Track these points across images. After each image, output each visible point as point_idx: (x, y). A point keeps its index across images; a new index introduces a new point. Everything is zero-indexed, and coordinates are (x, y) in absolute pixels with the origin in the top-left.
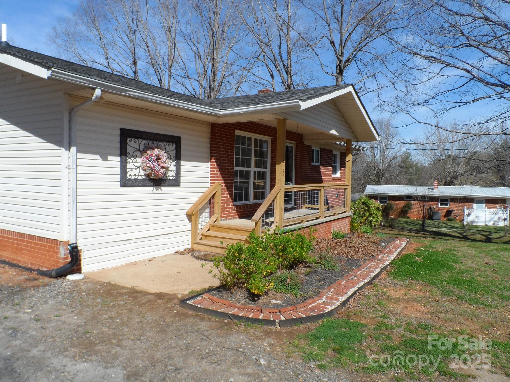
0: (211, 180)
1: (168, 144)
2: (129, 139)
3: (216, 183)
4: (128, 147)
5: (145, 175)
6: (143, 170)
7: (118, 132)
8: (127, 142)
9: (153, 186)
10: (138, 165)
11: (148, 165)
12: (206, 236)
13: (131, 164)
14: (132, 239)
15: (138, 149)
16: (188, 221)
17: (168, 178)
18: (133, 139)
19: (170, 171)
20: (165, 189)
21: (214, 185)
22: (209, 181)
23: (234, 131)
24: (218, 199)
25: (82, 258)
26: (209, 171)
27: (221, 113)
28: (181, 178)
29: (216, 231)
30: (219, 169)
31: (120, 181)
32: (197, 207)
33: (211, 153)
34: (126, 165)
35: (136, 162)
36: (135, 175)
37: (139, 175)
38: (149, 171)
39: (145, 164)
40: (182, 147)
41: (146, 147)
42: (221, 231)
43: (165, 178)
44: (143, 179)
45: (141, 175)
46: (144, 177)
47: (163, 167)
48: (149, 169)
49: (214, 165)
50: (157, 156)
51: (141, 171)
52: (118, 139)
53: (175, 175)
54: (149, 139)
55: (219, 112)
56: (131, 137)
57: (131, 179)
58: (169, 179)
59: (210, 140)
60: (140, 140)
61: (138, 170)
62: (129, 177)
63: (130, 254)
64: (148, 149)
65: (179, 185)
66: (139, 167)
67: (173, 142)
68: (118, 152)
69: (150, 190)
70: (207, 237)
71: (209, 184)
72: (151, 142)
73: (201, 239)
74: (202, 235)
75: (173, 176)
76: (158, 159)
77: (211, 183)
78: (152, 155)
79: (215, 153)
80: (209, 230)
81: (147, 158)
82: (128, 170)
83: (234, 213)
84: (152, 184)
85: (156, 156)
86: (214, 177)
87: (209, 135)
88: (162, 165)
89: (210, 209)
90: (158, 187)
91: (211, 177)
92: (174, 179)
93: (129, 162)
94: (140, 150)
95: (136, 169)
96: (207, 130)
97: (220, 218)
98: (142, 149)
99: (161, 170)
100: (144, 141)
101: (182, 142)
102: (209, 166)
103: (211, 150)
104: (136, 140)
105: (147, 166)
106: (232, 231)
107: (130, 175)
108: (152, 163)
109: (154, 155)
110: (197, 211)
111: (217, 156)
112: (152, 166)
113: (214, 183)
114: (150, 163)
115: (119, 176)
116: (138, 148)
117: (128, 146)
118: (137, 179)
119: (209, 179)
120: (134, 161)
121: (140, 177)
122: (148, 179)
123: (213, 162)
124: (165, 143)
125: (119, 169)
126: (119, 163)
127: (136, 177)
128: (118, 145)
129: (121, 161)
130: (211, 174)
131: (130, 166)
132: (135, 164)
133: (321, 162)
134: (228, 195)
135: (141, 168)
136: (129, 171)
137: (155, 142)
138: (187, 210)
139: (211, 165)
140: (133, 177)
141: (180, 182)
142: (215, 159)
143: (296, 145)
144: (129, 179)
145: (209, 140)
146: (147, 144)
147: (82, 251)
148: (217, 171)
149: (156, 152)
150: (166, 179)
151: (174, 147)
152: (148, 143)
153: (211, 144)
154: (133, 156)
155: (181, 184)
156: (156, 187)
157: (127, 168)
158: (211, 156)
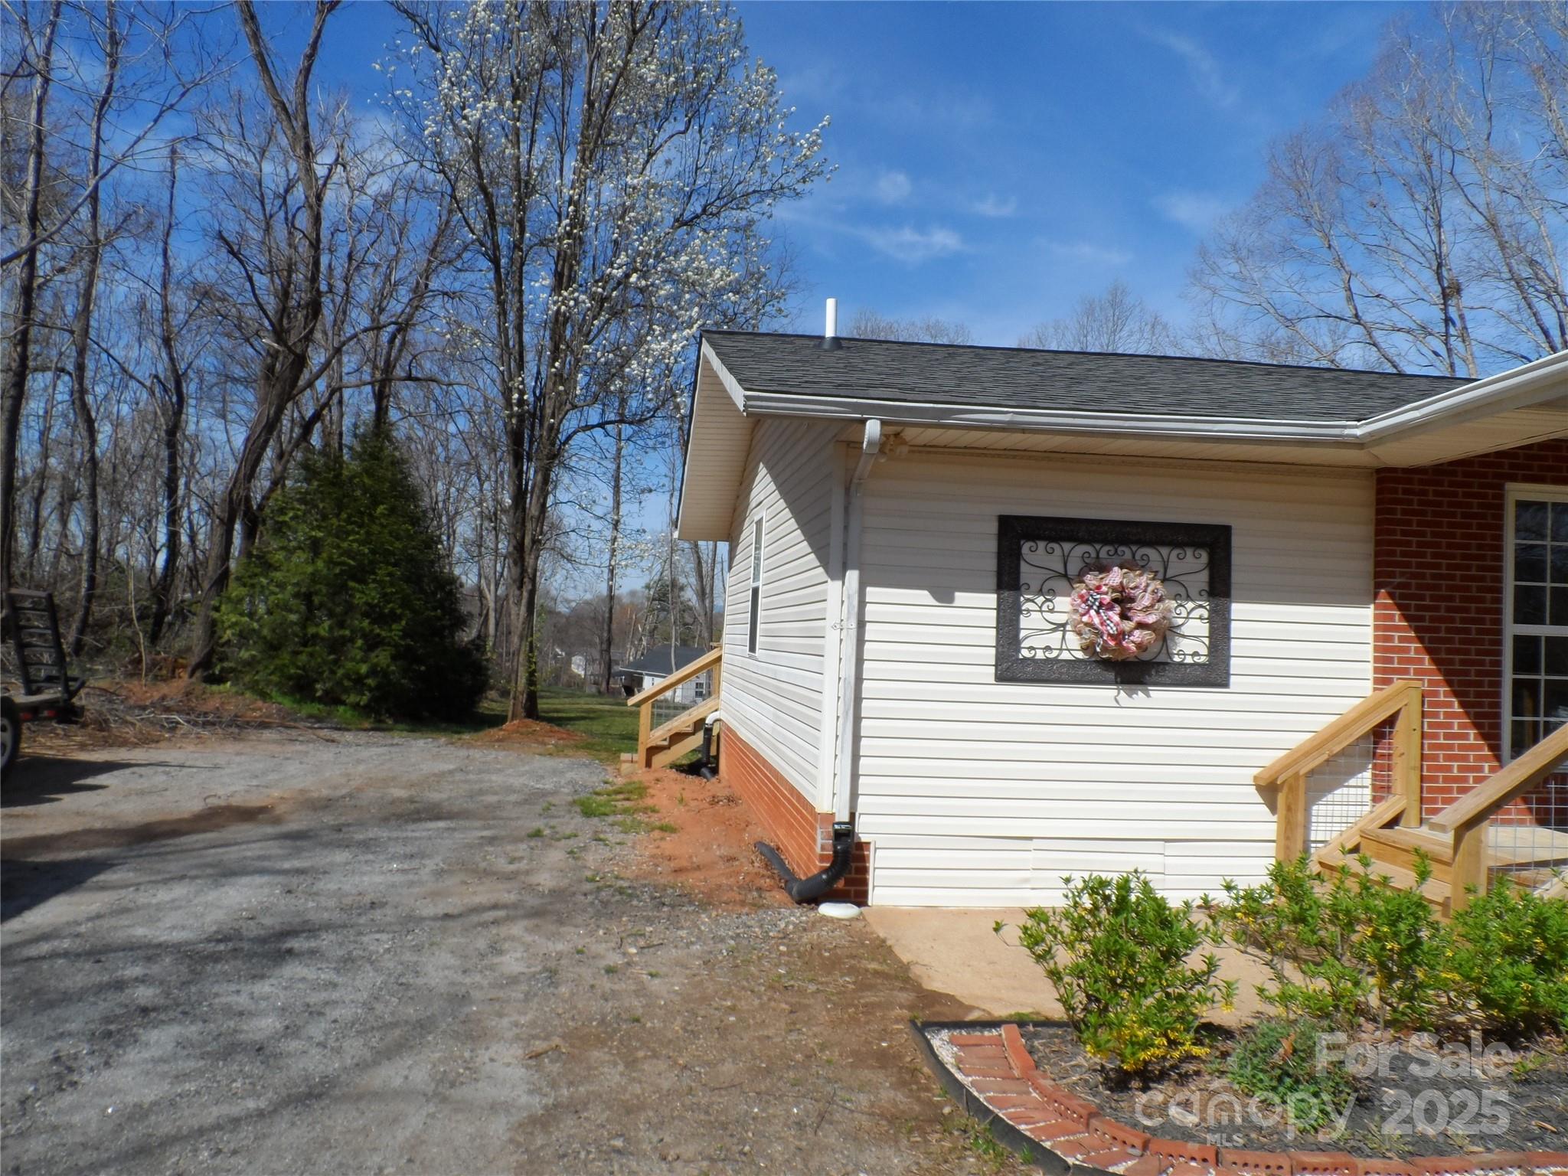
0: (1376, 670)
1: (1175, 552)
2: (1026, 547)
3: (1398, 683)
4: (1024, 567)
5: (1084, 649)
6: (1076, 634)
7: (993, 528)
8: (1020, 554)
9: (1116, 683)
10: (1061, 618)
11: (1085, 619)
13: (1036, 615)
15: (1061, 570)
16: (1265, 808)
17: (1177, 659)
18: (1041, 544)
19: (1184, 636)
20: (1160, 695)
21: (1388, 690)
22: (1371, 675)
23: (1501, 487)
24: (1404, 742)
25: (871, 865)
26: (1371, 640)
28: (1234, 661)
29: (1378, 856)
30: (1417, 630)
31: (996, 666)
32: (1296, 761)
33: (1377, 575)
34: (1018, 621)
35: (1051, 611)
36: (1048, 648)
37: (1061, 650)
38: (1088, 635)
39: (1079, 617)
40: (1236, 559)
41: (1085, 564)
43: (1162, 658)
44: (1078, 660)
45: (1069, 650)
46: (1080, 655)
47: (1141, 626)
48: (1089, 629)
49: (1391, 618)
50: (1121, 588)
51: (1070, 636)
52: (992, 546)
53: (1204, 651)
54: (1098, 542)
55: (1347, 431)
56: (1034, 537)
57: (1033, 659)
58: (1181, 664)
59: (1371, 529)
60: (1067, 546)
61: (1059, 634)
62: (1025, 653)
64: (1092, 571)
65: (1226, 685)
66: (1064, 625)
67: (1197, 545)
68: (992, 581)
69: (1107, 694)
70: (1334, 874)
71: (1370, 684)
72: (1106, 548)
75: (1196, 654)
76: (1123, 600)
77: (1376, 681)
78: (1099, 587)
79: (1392, 575)
80: (1355, 850)
81: (1083, 596)
82: (1023, 634)
84: (1111, 675)
85: (1114, 590)
86: (1390, 660)
87: (1369, 513)
88: (1139, 617)
89: (1374, 775)
90: (1133, 687)
91: (1377, 660)
92: (1201, 665)
93: (1028, 611)
94: (1065, 576)
95: (1054, 630)
96: (1359, 494)
97: (1412, 815)
98: (1073, 570)
99: (1137, 633)
100: (1081, 549)
101: (1236, 541)
102: (1371, 622)
103: (1377, 564)
104: (1053, 545)
105: (1083, 621)
107: (1031, 648)
108: (1098, 612)
109: (1104, 589)
110: (1296, 776)
111: (1399, 586)
112: (1097, 621)
113: (1388, 682)
114: (1092, 612)
115: (993, 651)
116: (1059, 568)
117: (1022, 563)
118: (1056, 660)
119: (1370, 666)
120: (1045, 608)
121: (1065, 656)
122: (1096, 662)
123: (1385, 607)
124: (1165, 551)
125: (992, 632)
126: (994, 613)
127: (1054, 654)
128: (992, 564)
129: (1000, 609)
130: (1377, 649)
131: (1030, 622)
132: (1048, 616)
134: (1473, 731)
135: (1068, 627)
136: (1026, 637)
137: (1121, 549)
138: (1257, 771)
139: (1377, 617)
140: (1040, 655)
141: (1228, 674)
142: (1391, 596)
144: (1025, 659)
145: (1367, 530)
146: (1093, 555)
147: (872, 847)
148: (1405, 639)
149: (1115, 577)
150: (1166, 663)
151: (1204, 560)
152: (1098, 553)
153: (1378, 543)
154: (1040, 592)
155: (1233, 679)
156: (1126, 687)
157: (1018, 630)
158: (1378, 586)
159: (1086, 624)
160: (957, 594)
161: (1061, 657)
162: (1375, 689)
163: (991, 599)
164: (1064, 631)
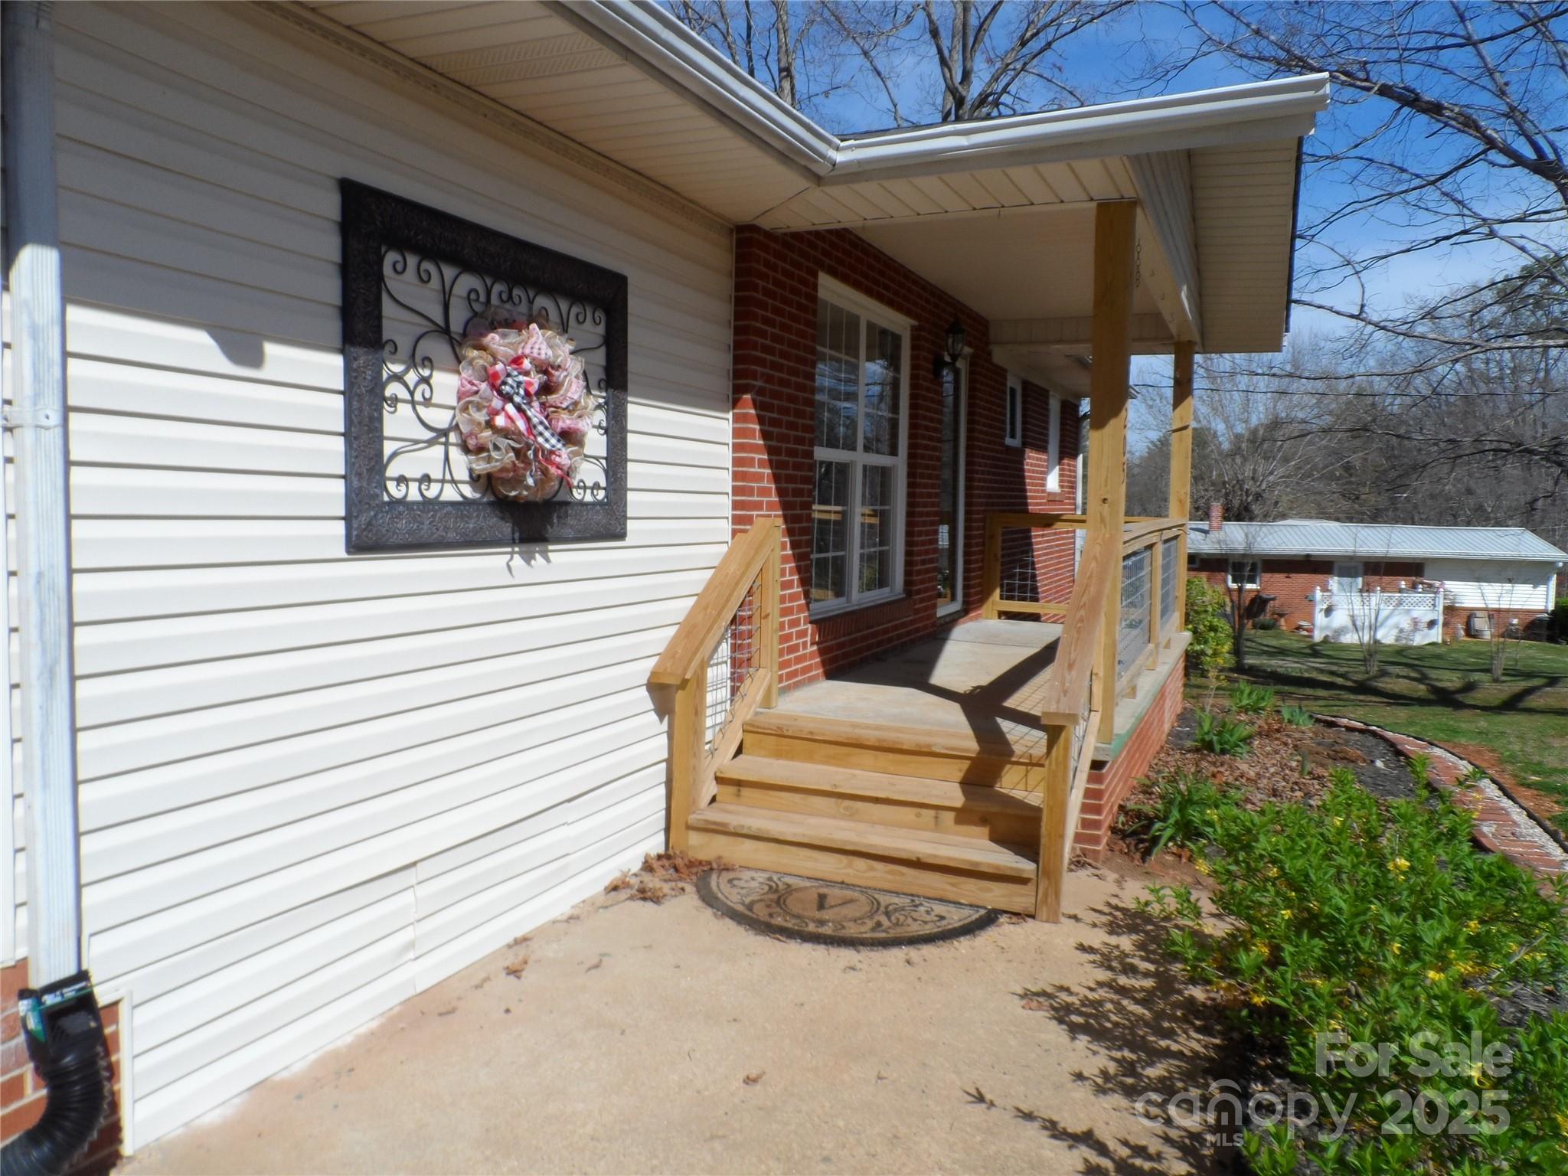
0: (736, 505)
1: (575, 310)
2: (391, 257)
3: (757, 522)
4: (388, 307)
5: (475, 479)
6: (466, 449)
7: (331, 205)
8: (380, 278)
9: (513, 543)
10: (440, 418)
11: (500, 421)
12: (739, 783)
13: (404, 409)
14: (414, 864)
15: (440, 320)
16: (656, 716)
17: (578, 495)
18: (412, 260)
19: (584, 456)
20: (565, 559)
22: (729, 512)
23: (816, 276)
24: (770, 596)
26: (730, 465)
27: (839, 157)
28: (630, 496)
29: (778, 754)
30: (771, 450)
31: (348, 519)
32: (701, 642)
33: (737, 374)
34: (380, 419)
35: (427, 402)
36: (426, 479)
37: (443, 481)
38: (503, 458)
39: (481, 417)
40: (635, 334)
41: (476, 314)
42: (810, 758)
43: (560, 497)
44: (467, 502)
45: (453, 481)
46: (469, 492)
47: (565, 437)
48: (503, 442)
49: (750, 433)
50: (545, 368)
51: (455, 453)
52: (330, 247)
53: (603, 481)
55: (830, 152)
56: (403, 245)
57: (402, 502)
58: (582, 504)
60: (449, 272)
61: (438, 451)
62: (395, 491)
63: (411, 945)
64: (493, 328)
65: (622, 536)
66: (444, 433)
67: (596, 303)
68: (334, 327)
69: (497, 564)
70: (746, 792)
71: (727, 526)
72: (497, 288)
73: (713, 800)
74: (719, 780)
75: (596, 486)
76: (548, 387)
77: (736, 520)
78: (517, 361)
79: (754, 375)
80: (739, 751)
81: (495, 375)
82: (388, 448)
83: (812, 656)
84: (507, 528)
85: (540, 367)
86: (749, 492)
87: (725, 285)
88: (565, 421)
89: (732, 646)
90: (531, 547)
91: (736, 491)
92: (600, 503)
93: (395, 400)
94: (445, 331)
95: (430, 443)
96: (720, 256)
98: (457, 322)
99: (562, 449)
100: (467, 282)
101: (633, 302)
102: (729, 439)
103: (737, 360)
104: (427, 265)
105: (490, 424)
106: (868, 757)
107: (401, 480)
108: (519, 408)
109: (527, 364)
111: (762, 392)
112: (521, 425)
113: (749, 520)
114: (511, 408)
115: (340, 486)
116: (437, 316)
117: (385, 298)
118: (435, 503)
119: (728, 500)
120: (418, 397)
121: (450, 494)
122: (491, 504)
123: (746, 418)
124: (562, 303)
125: (339, 444)
126: (338, 402)
127: (432, 492)
128: (330, 290)
129: (349, 393)
130: (736, 476)
131: (398, 423)
132: (423, 412)
133: (1024, 436)
134: (796, 577)
135: (453, 437)
136: (394, 455)
137: (516, 292)
138: (652, 663)
139: (736, 433)
140: (414, 495)
141: (625, 518)
142: (753, 404)
143: (972, 365)
144: (395, 503)
145: (724, 310)
146: (483, 297)
147: (123, 1010)
148: (761, 464)
149: (539, 343)
150: (567, 504)
151: (601, 329)
152: (488, 293)
153: (738, 331)
154: (412, 362)
155: (631, 526)
156: (525, 547)
157: (380, 438)
158: (738, 390)
159: (505, 433)
160: (271, 349)
161: (443, 498)
162: (734, 532)
163: (330, 367)
164: (446, 444)
